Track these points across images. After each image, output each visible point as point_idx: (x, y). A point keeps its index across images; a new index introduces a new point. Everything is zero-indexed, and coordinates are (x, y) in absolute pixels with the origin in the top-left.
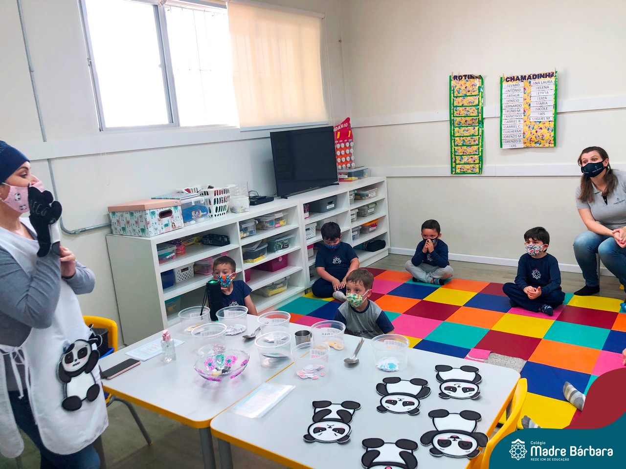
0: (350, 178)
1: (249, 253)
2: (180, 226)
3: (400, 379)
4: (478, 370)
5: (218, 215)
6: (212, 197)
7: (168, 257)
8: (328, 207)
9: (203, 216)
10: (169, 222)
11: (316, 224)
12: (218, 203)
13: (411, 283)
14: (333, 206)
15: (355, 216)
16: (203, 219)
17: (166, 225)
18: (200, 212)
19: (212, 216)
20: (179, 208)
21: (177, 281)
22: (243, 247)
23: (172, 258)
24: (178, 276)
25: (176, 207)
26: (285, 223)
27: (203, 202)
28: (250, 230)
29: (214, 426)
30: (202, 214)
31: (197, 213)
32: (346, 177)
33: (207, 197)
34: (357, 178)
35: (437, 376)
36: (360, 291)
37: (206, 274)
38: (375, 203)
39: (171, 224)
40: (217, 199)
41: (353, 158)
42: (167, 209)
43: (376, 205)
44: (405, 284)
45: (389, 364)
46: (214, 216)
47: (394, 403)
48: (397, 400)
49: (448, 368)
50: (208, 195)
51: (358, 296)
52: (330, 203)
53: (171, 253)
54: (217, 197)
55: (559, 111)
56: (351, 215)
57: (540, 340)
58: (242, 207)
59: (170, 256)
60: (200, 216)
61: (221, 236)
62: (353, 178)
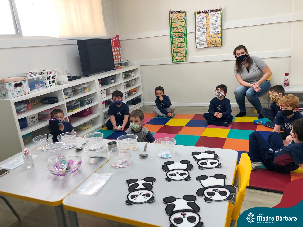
0: (121, 67)
1: (70, 107)
2: (28, 92)
3: (174, 161)
4: (215, 152)
5: (50, 86)
6: (46, 76)
7: (22, 111)
8: (111, 81)
9: (41, 86)
10: (21, 90)
11: (105, 91)
12: (50, 79)
13: (157, 118)
14: (114, 81)
15: (125, 86)
16: (41, 88)
17: (19, 92)
18: (40, 84)
19: (47, 87)
20: (27, 81)
21: (29, 124)
22: (66, 103)
23: (25, 111)
24: (29, 121)
25: (25, 81)
26: (89, 90)
27: (41, 78)
28: (69, 94)
29: (65, 203)
30: (41, 85)
31: (38, 84)
32: (119, 66)
33: (43, 75)
34: (125, 66)
35: (194, 158)
36: (138, 122)
37: (45, 120)
38: (135, 79)
39: (22, 91)
40: (49, 76)
41: (121, 56)
42: (19, 82)
43: (135, 80)
44: (154, 119)
45: (165, 154)
46: (48, 87)
47: (175, 175)
48: (176, 173)
49: (199, 153)
50: (43, 74)
51: (137, 125)
52: (112, 79)
53: (24, 108)
54: (49, 75)
55: (223, 28)
56: (124, 86)
57: (226, 139)
58: (64, 81)
59: (23, 110)
60: (40, 86)
61: (53, 98)
62: (123, 66)
